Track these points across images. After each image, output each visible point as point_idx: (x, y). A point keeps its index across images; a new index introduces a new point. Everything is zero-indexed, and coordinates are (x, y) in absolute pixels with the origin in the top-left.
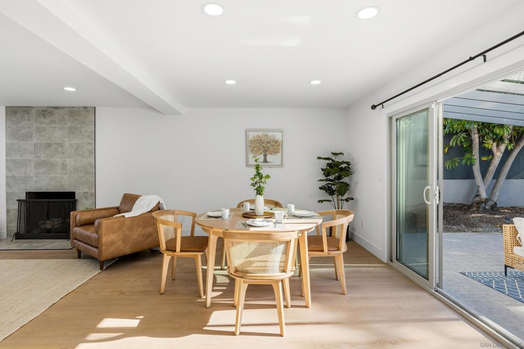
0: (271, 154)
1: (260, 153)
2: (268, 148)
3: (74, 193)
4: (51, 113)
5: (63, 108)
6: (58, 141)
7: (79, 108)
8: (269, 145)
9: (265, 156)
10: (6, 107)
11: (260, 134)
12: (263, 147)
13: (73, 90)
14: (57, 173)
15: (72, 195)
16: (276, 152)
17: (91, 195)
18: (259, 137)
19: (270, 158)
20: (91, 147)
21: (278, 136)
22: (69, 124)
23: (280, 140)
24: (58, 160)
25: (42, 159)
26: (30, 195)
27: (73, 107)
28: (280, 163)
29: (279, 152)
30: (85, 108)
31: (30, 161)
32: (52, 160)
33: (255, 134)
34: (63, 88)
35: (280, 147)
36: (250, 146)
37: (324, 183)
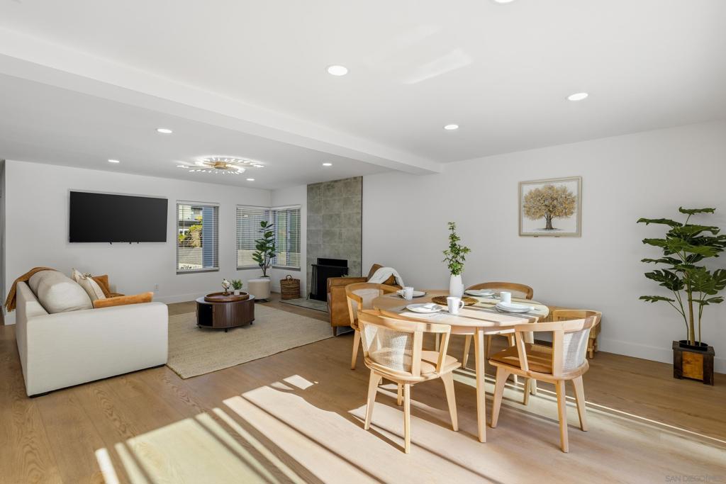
0: (559, 216)
1: (541, 216)
2: (554, 207)
3: (346, 261)
4: (333, 187)
5: (340, 180)
6: (337, 213)
7: (350, 179)
8: (555, 202)
9: (549, 220)
10: (308, 186)
11: (540, 187)
12: (546, 206)
13: (330, 165)
14: (335, 242)
15: (344, 263)
16: (566, 213)
17: (359, 264)
18: (539, 191)
19: (556, 222)
20: (359, 217)
21: (572, 188)
22: (344, 196)
23: (575, 194)
24: (336, 229)
25: (327, 229)
26: (320, 261)
27: (347, 179)
28: (574, 230)
29: (572, 213)
30: (355, 178)
31: (320, 231)
32: (333, 229)
33: (533, 188)
34: (322, 164)
35: (576, 205)
36: (525, 207)
37: (661, 267)
